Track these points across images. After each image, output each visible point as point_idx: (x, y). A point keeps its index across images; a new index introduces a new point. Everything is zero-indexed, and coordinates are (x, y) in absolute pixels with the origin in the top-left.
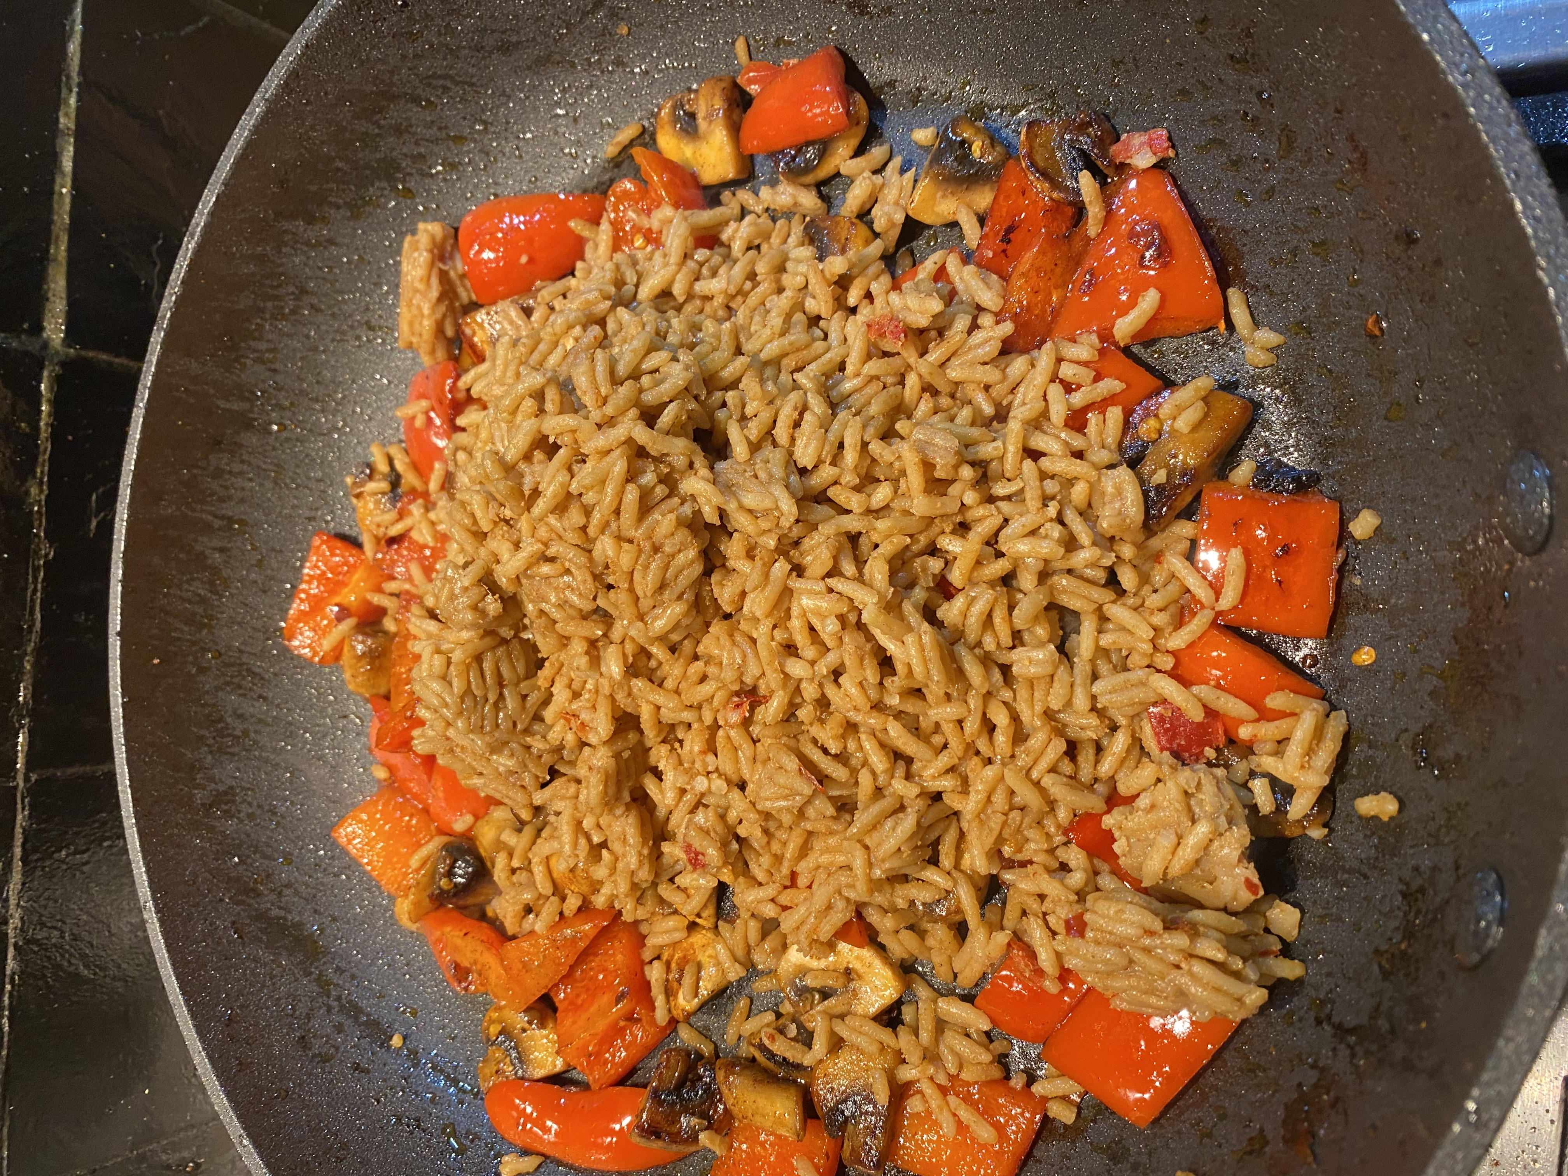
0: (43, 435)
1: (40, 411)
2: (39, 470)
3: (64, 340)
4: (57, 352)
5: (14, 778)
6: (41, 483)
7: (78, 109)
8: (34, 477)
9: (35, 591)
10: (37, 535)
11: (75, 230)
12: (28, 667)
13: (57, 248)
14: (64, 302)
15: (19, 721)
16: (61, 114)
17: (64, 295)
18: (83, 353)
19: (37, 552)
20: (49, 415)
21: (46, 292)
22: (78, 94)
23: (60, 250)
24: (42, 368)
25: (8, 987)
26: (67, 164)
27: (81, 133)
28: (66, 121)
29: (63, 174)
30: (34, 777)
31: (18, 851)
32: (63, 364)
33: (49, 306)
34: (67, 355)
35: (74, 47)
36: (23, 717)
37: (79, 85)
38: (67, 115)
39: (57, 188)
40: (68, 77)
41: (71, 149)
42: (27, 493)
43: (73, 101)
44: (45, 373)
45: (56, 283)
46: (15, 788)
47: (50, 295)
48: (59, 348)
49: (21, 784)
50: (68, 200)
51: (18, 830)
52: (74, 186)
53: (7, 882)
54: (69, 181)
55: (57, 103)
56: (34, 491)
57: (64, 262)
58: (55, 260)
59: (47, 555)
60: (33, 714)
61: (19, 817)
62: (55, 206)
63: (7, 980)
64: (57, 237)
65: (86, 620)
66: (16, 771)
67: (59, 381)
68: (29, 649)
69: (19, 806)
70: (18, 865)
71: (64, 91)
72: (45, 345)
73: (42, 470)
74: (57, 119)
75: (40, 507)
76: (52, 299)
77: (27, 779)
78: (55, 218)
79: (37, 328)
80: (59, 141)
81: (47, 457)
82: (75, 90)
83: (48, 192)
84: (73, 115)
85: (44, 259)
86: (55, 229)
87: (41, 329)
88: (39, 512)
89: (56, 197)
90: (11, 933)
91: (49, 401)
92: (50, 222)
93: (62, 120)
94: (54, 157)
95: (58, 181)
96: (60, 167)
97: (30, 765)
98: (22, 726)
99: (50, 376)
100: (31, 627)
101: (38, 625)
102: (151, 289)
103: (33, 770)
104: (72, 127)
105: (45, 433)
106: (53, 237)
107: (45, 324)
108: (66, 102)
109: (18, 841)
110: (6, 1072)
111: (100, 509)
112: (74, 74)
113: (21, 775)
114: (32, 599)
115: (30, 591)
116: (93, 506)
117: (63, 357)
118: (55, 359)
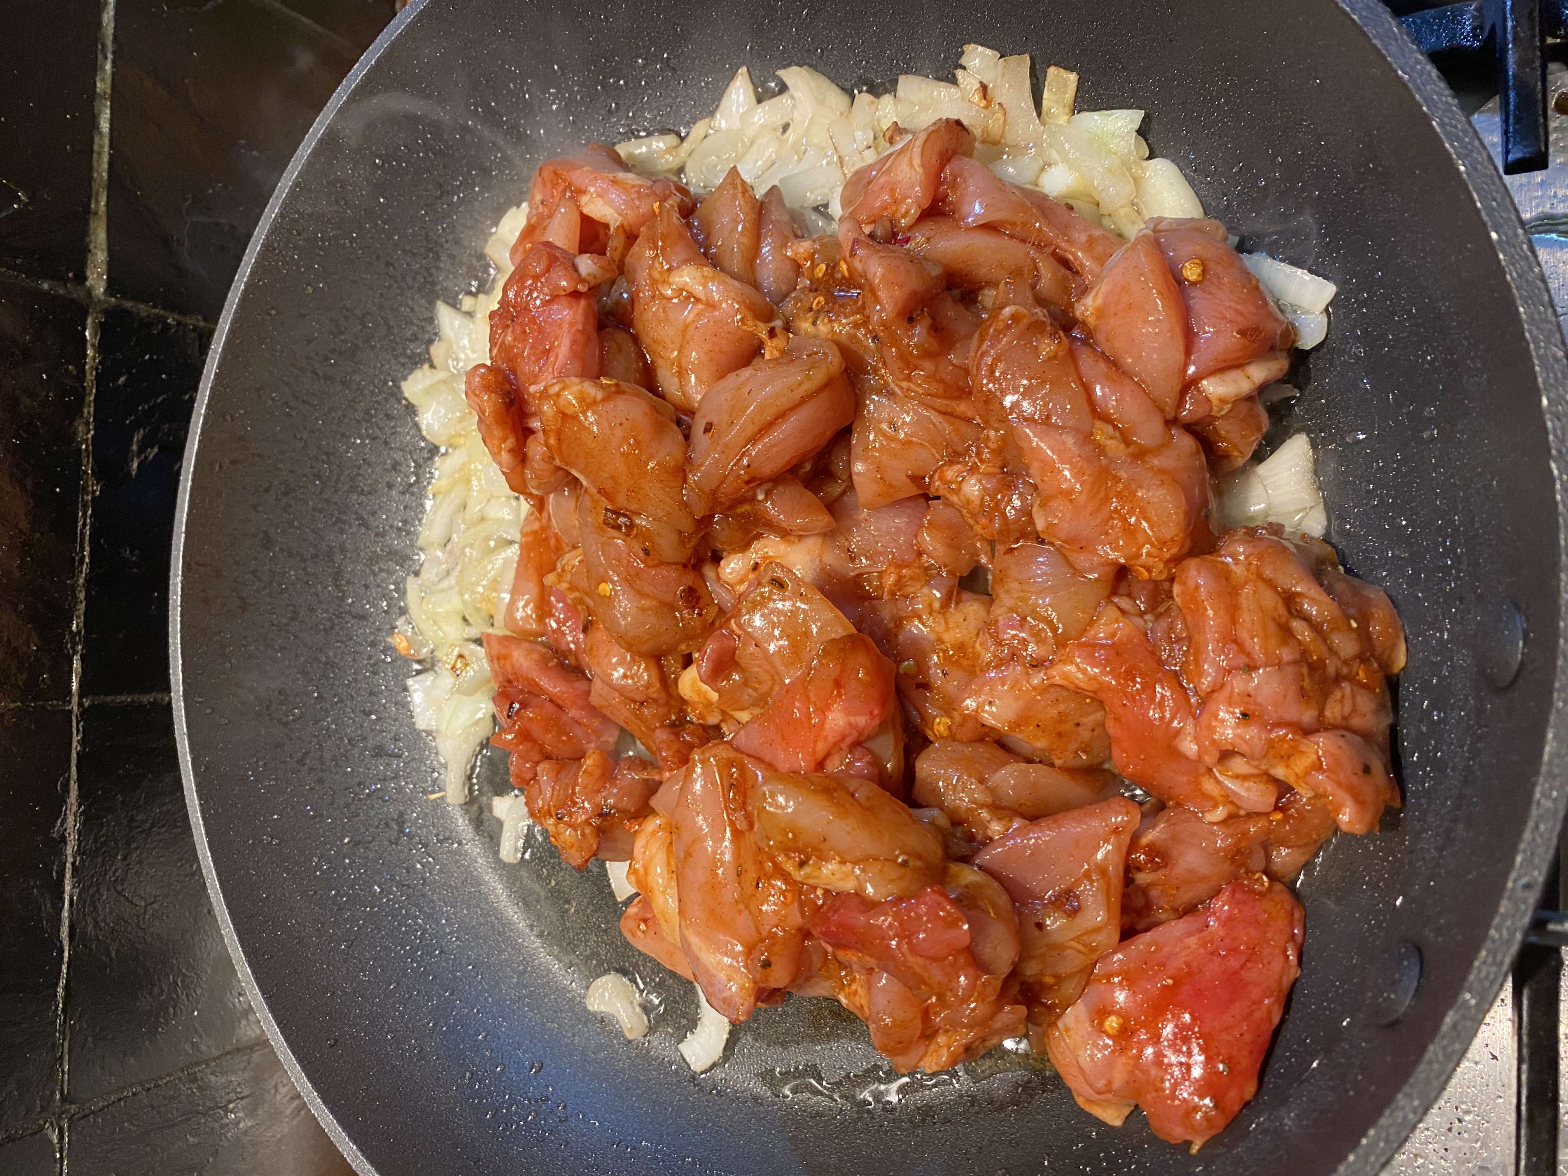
1: (85, 356)
2: (86, 411)
3: (106, 290)
4: (99, 301)
5: (70, 702)
6: (88, 424)
7: (114, 75)
8: (82, 417)
9: (84, 525)
10: (85, 472)
11: (114, 188)
12: (81, 597)
13: (98, 202)
14: (105, 254)
15: (73, 648)
16: (98, 79)
17: (105, 246)
18: (123, 302)
19: (85, 488)
20: (94, 358)
21: (88, 245)
22: (114, 62)
23: (101, 204)
24: (85, 314)
26: (105, 125)
27: (117, 97)
28: (103, 85)
29: (101, 133)
30: (87, 703)
31: (74, 773)
32: (107, 312)
33: (91, 258)
34: (110, 304)
35: (108, 16)
36: (76, 644)
37: (114, 53)
38: (103, 80)
39: (96, 147)
40: (104, 46)
41: (108, 111)
42: (75, 433)
43: (108, 67)
44: (89, 321)
45: (97, 235)
46: (71, 711)
47: (92, 246)
48: (102, 297)
49: (76, 708)
50: (106, 159)
51: (74, 755)
52: (111, 146)
53: (64, 802)
54: (107, 141)
55: (94, 68)
56: (81, 429)
57: (104, 218)
58: (96, 213)
59: (94, 492)
60: (86, 641)
61: (74, 740)
62: (95, 164)
64: (97, 193)
65: (132, 553)
66: (71, 695)
67: (103, 329)
68: (81, 581)
69: (74, 729)
70: (74, 785)
71: (100, 57)
72: (89, 292)
73: (89, 411)
74: (95, 83)
75: (87, 446)
76: (94, 251)
77: (80, 704)
78: (95, 175)
79: (81, 278)
80: (97, 104)
81: (92, 398)
82: (110, 56)
83: (88, 151)
84: (109, 80)
85: (87, 213)
86: (95, 187)
87: (85, 278)
88: (87, 449)
89: (95, 155)
91: (93, 345)
92: (90, 179)
93: (98, 85)
94: (93, 119)
95: (97, 140)
96: (98, 128)
97: (82, 693)
98: (75, 652)
99: (94, 322)
100: (81, 560)
101: (87, 558)
102: (183, 245)
103: (86, 696)
104: (109, 91)
105: (90, 377)
106: (94, 193)
107: (88, 273)
108: (103, 69)
109: (74, 762)
110: (67, 988)
111: (141, 450)
112: (109, 42)
113: (75, 700)
114: (82, 533)
115: (80, 524)
116: (135, 447)
117: (105, 305)
118: (98, 307)
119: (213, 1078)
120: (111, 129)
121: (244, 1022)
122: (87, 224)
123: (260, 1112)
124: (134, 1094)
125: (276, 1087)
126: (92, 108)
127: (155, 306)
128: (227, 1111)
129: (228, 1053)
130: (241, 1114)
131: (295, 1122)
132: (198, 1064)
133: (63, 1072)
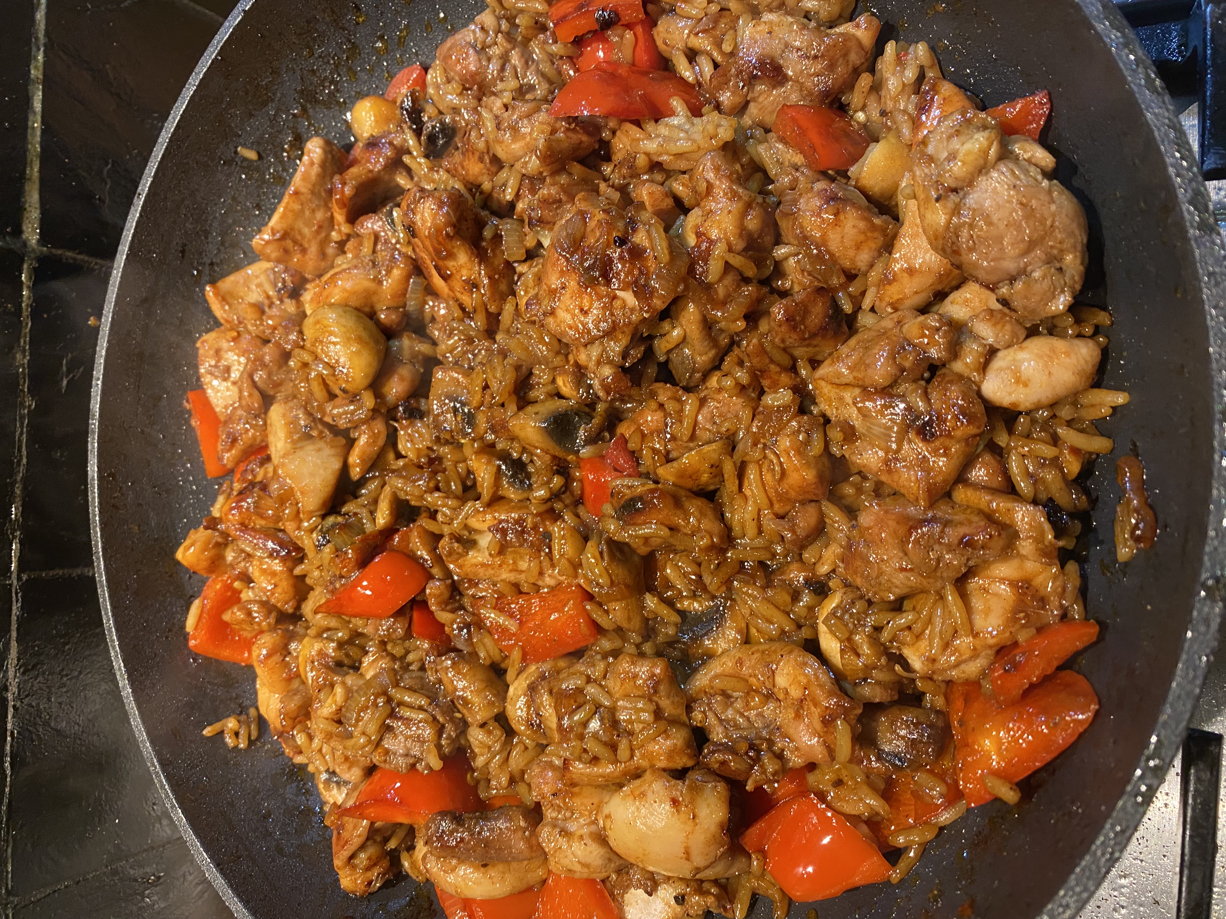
0: (25, 313)
1: (22, 295)
2: (22, 341)
3: (39, 241)
4: (34, 250)
5: (10, 577)
6: (24, 351)
7: (45, 63)
8: (19, 346)
9: (21, 433)
10: (22, 391)
11: (45, 157)
12: (18, 492)
13: (32, 170)
14: (38, 211)
15: (12, 533)
16: (32, 67)
17: (37, 206)
18: (54, 251)
19: (22, 405)
20: (29, 298)
21: (24, 204)
22: (45, 52)
23: (34, 170)
24: (22, 261)
25: (9, 739)
26: (38, 105)
27: (48, 82)
28: (36, 72)
29: (35, 113)
30: (25, 577)
31: (14, 634)
32: (39, 259)
33: (26, 215)
34: (42, 252)
35: (40, 16)
36: (15, 531)
37: (45, 45)
38: (36, 68)
39: (30, 124)
40: (37, 39)
41: (40, 94)
42: (14, 358)
43: (40, 58)
44: (25, 266)
45: (31, 196)
46: (11, 585)
47: (27, 206)
48: (36, 247)
49: (15, 582)
50: (38, 133)
51: (14, 618)
52: (43, 122)
53: (6, 658)
54: (39, 118)
55: (27, 59)
56: (19, 356)
57: (37, 182)
58: (30, 179)
59: (30, 406)
60: (23, 528)
61: (14, 608)
62: (29, 137)
63: (9, 733)
64: (32, 161)
65: (61, 456)
66: (11, 573)
67: (36, 273)
68: (19, 479)
69: (14, 599)
70: (14, 644)
71: (34, 49)
72: (25, 244)
73: (25, 341)
74: (29, 71)
75: (24, 369)
76: (29, 209)
77: (19, 579)
78: (29, 147)
79: (18, 231)
80: (30, 87)
81: (28, 330)
82: (42, 49)
83: (23, 127)
84: (41, 68)
85: (22, 178)
86: (29, 155)
87: (21, 232)
88: (23, 372)
89: (29, 131)
90: (10, 696)
91: (28, 287)
92: (25, 151)
93: (32, 72)
94: (27, 100)
95: (31, 118)
96: (32, 107)
97: (21, 568)
98: (14, 537)
99: (29, 268)
100: (19, 462)
101: (25, 461)
102: (104, 203)
103: (24, 572)
104: (41, 77)
105: (26, 312)
106: (29, 161)
107: (24, 228)
108: (35, 58)
109: (14, 626)
110: (9, 805)
111: (69, 372)
112: (41, 35)
113: (14, 576)
114: (19, 440)
115: (17, 434)
116: (64, 368)
117: (38, 253)
118: (32, 255)
119: (132, 872)
120: (43, 108)
121: (157, 825)
122: (22, 186)
123: (171, 895)
124: (66, 887)
125: (184, 876)
126: (27, 91)
127: (80, 253)
128: (143, 897)
129: (145, 850)
130: (155, 898)
131: (200, 903)
132: (120, 860)
133: (7, 872)
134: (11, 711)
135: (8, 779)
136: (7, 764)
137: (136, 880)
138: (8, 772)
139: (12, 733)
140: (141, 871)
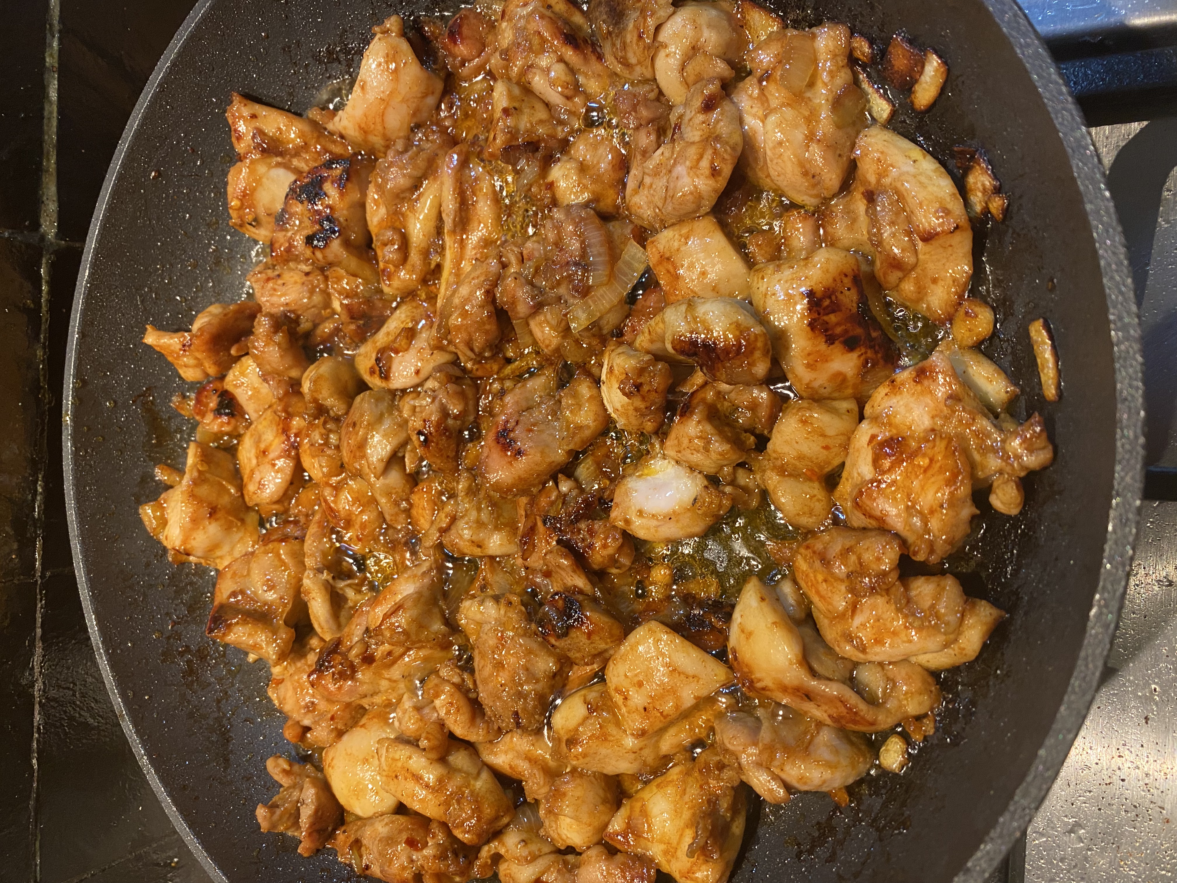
0: (44, 309)
1: (41, 291)
2: (42, 337)
3: (57, 234)
4: (51, 243)
5: (34, 576)
6: (44, 347)
7: (60, 51)
8: (39, 342)
9: (43, 430)
10: (43, 388)
11: (62, 148)
12: (40, 490)
13: (48, 160)
14: (56, 204)
15: (35, 532)
16: (47, 55)
17: (55, 199)
18: (72, 244)
19: (43, 401)
20: (47, 293)
21: (42, 196)
22: (60, 39)
23: (51, 162)
24: (41, 256)
25: (36, 735)
26: (53, 95)
27: (63, 70)
28: (51, 60)
29: (50, 102)
30: (48, 574)
31: (39, 631)
32: (56, 253)
33: (43, 208)
34: (58, 245)
35: (54, 1)
36: (38, 529)
37: (60, 32)
38: (51, 55)
39: (46, 114)
40: (51, 25)
41: (56, 82)
42: (34, 355)
43: (55, 44)
44: (44, 261)
45: (49, 189)
46: (35, 583)
47: (45, 198)
48: (53, 240)
49: (39, 580)
50: (55, 123)
51: (38, 615)
52: (59, 112)
53: (32, 655)
54: (55, 108)
55: (42, 45)
56: (39, 353)
57: (55, 174)
58: (47, 171)
59: (50, 403)
60: (46, 526)
61: (39, 606)
62: (45, 128)
63: (35, 729)
64: (48, 153)
66: (35, 570)
67: (52, 266)
68: (40, 476)
69: (38, 597)
70: (39, 642)
71: (48, 35)
72: (43, 238)
73: (44, 337)
74: (44, 59)
75: (44, 365)
76: (46, 202)
77: (43, 576)
78: (46, 137)
79: (36, 225)
80: (46, 76)
81: (47, 326)
82: (57, 35)
83: (39, 117)
84: (56, 56)
85: (38, 171)
86: (46, 147)
87: (40, 226)
88: (43, 369)
89: (45, 121)
90: (36, 694)
91: (47, 282)
92: (42, 141)
93: (48, 59)
94: (43, 89)
95: (47, 107)
96: (48, 97)
97: (45, 566)
98: (38, 535)
99: (47, 262)
100: (41, 459)
101: (46, 457)
103: (47, 569)
104: (56, 65)
105: (45, 307)
106: (45, 151)
107: (42, 221)
108: (51, 46)
109: (39, 624)
110: (37, 800)
112: (56, 22)
113: (38, 573)
114: (41, 438)
115: (39, 432)
117: (56, 248)
118: (51, 250)
119: (155, 856)
120: (59, 97)
122: (39, 178)
124: (92, 875)
126: (42, 80)
132: (144, 846)
133: (36, 865)
134: (37, 707)
135: (36, 774)
136: (34, 761)
137: (158, 865)
138: (36, 767)
139: (39, 728)
140: (164, 855)
